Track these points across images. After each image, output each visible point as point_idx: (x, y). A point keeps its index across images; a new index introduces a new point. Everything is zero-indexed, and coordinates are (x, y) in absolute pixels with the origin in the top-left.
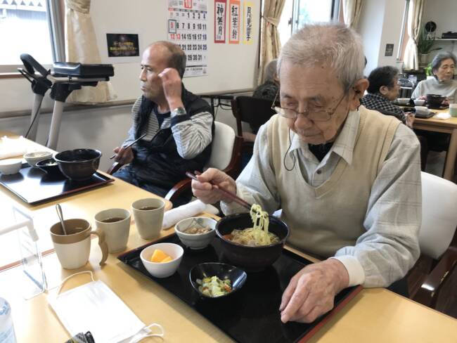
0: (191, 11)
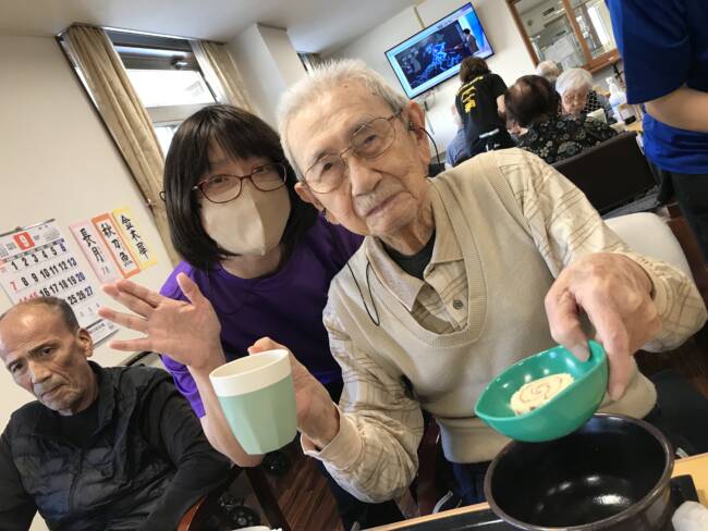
0: (36, 250)
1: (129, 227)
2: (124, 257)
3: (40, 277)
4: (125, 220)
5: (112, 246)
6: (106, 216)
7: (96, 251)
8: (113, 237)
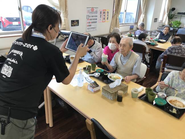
1: (108, 14)
2: (104, 19)
3: (91, 16)
4: (108, 12)
5: (103, 16)
6: (105, 10)
7: (101, 16)
8: (104, 14)
